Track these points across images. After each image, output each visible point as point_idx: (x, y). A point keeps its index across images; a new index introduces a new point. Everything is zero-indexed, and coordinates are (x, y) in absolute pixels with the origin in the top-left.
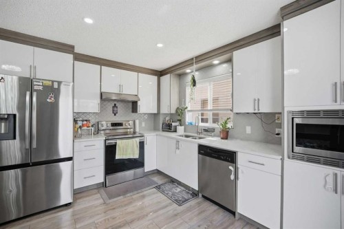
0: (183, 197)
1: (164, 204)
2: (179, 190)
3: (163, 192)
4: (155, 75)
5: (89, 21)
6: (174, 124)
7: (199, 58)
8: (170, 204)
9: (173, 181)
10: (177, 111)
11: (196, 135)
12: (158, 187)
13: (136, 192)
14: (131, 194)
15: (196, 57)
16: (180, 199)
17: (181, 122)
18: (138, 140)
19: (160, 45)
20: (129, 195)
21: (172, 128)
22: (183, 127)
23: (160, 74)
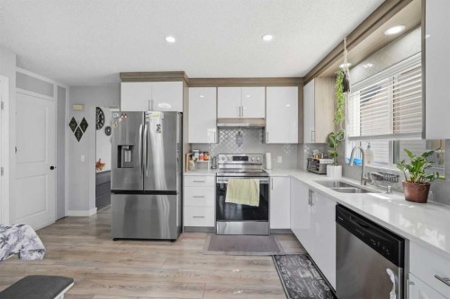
0: (306, 290)
1: (267, 287)
2: (308, 274)
3: (279, 267)
4: (295, 85)
5: (171, 39)
6: (322, 161)
7: (353, 37)
8: (277, 293)
9: (307, 257)
10: (328, 140)
11: (358, 183)
12: (277, 258)
13: (242, 253)
14: (236, 253)
15: (349, 36)
16: (299, 291)
17: (338, 158)
18: (257, 181)
19: (268, 38)
20: (231, 253)
21: (321, 168)
22: (339, 167)
23: (301, 82)
